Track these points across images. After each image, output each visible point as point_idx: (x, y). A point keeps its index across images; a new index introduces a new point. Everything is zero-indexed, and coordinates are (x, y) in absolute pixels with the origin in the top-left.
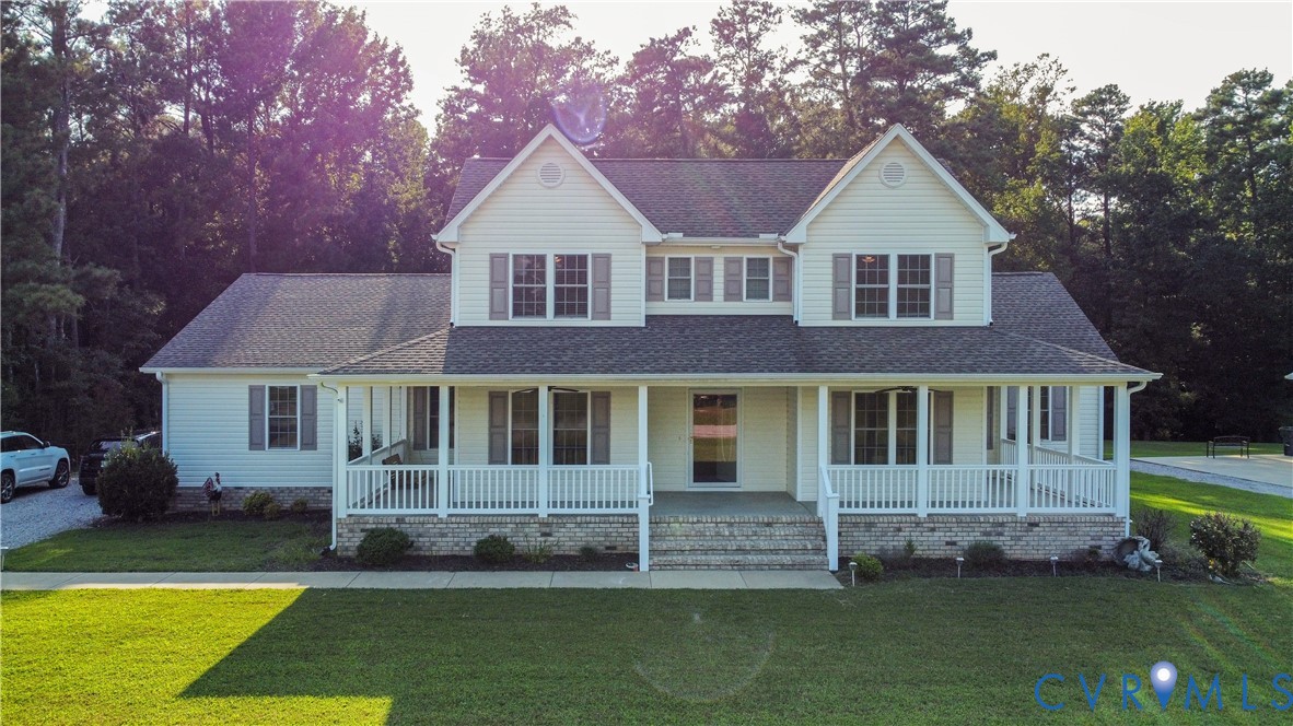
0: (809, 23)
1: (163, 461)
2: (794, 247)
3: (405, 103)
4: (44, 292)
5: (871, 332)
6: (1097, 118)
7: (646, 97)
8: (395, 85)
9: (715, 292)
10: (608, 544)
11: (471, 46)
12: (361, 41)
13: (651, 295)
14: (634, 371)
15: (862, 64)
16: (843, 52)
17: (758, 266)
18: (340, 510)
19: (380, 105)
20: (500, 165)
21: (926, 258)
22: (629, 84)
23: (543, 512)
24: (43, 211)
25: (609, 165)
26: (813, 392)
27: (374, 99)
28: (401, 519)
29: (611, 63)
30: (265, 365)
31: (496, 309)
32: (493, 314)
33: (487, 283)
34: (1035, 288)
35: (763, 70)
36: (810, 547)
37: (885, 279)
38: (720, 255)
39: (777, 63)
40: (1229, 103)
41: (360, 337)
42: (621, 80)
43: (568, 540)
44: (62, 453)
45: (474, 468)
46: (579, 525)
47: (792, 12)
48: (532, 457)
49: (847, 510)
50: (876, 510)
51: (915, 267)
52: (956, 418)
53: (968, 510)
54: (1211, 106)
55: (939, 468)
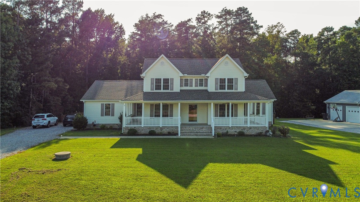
0: (219, 18)
2: (208, 77)
3: (123, 38)
4: (49, 84)
5: (222, 93)
6: (293, 38)
7: (179, 35)
8: (120, 34)
9: (193, 85)
10: (173, 132)
11: (138, 23)
12: (113, 23)
13: (181, 86)
14: (178, 100)
16: (227, 25)
17: (201, 80)
18: (124, 126)
20: (152, 60)
21: (233, 79)
22: (176, 31)
23: (161, 126)
26: (211, 104)
27: (115, 37)
28: (135, 127)
29: (171, 26)
30: (104, 99)
31: (152, 88)
32: (151, 90)
33: (150, 84)
34: (261, 83)
35: (208, 30)
36: (209, 132)
37: (225, 83)
38: (194, 78)
39: (211, 28)
40: (323, 35)
42: (173, 30)
43: (165, 131)
44: (57, 118)
45: (148, 118)
46: (167, 128)
47: (215, 16)
48: (159, 116)
49: (216, 126)
50: (222, 126)
51: (230, 81)
52: (238, 109)
53: (239, 126)
54: (319, 36)
55: (234, 117)
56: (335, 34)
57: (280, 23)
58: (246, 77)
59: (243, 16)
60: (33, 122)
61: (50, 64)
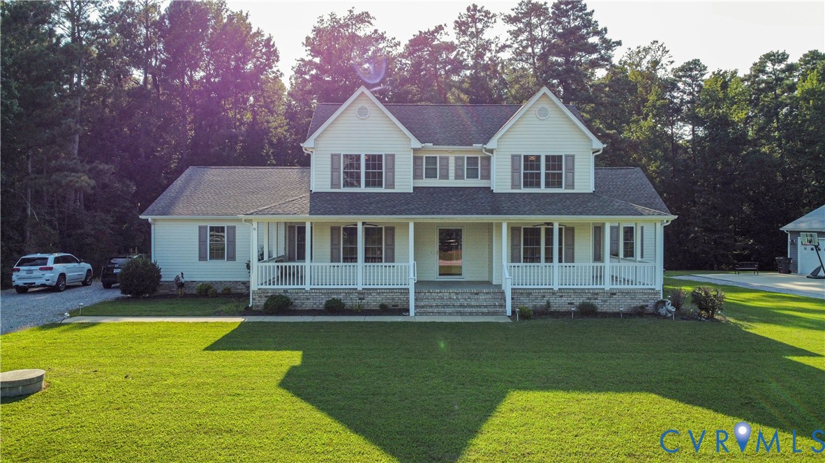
0: (512, 23)
1: (154, 265)
2: (491, 151)
3: (275, 69)
4: (72, 177)
5: (531, 196)
6: (687, 79)
7: (417, 67)
8: (268, 59)
9: (450, 175)
10: (394, 304)
11: (312, 36)
12: (248, 32)
13: (416, 176)
14: (407, 214)
15: (543, 48)
16: (533, 40)
17: (473, 161)
18: (254, 287)
19: (260, 70)
20: (335, 107)
21: (560, 157)
22: (406, 58)
23: (360, 287)
24: (73, 131)
25: (393, 107)
26: (499, 225)
27: (255, 66)
28: (286, 291)
29: (396, 45)
30: (208, 214)
31: (334, 183)
32: (333, 186)
33: (330, 169)
34: (629, 176)
35: (485, 51)
36: (497, 304)
37: (538, 168)
38: (452, 155)
39: (493, 47)
40: (763, 72)
41: (258, 200)
42: (402, 56)
43: (373, 301)
44: (88, 266)
45: (324, 264)
46: (379, 294)
47: (502, 17)
48: (354, 259)
49: (516, 287)
50: (532, 287)
51: (554, 162)
52: (576, 241)
53: (579, 287)
54: (753, 73)
55: (564, 264)
56: (791, 68)
57: (657, 42)
58: (598, 151)
59: (572, 17)
60: (14, 277)
61: (72, 125)
